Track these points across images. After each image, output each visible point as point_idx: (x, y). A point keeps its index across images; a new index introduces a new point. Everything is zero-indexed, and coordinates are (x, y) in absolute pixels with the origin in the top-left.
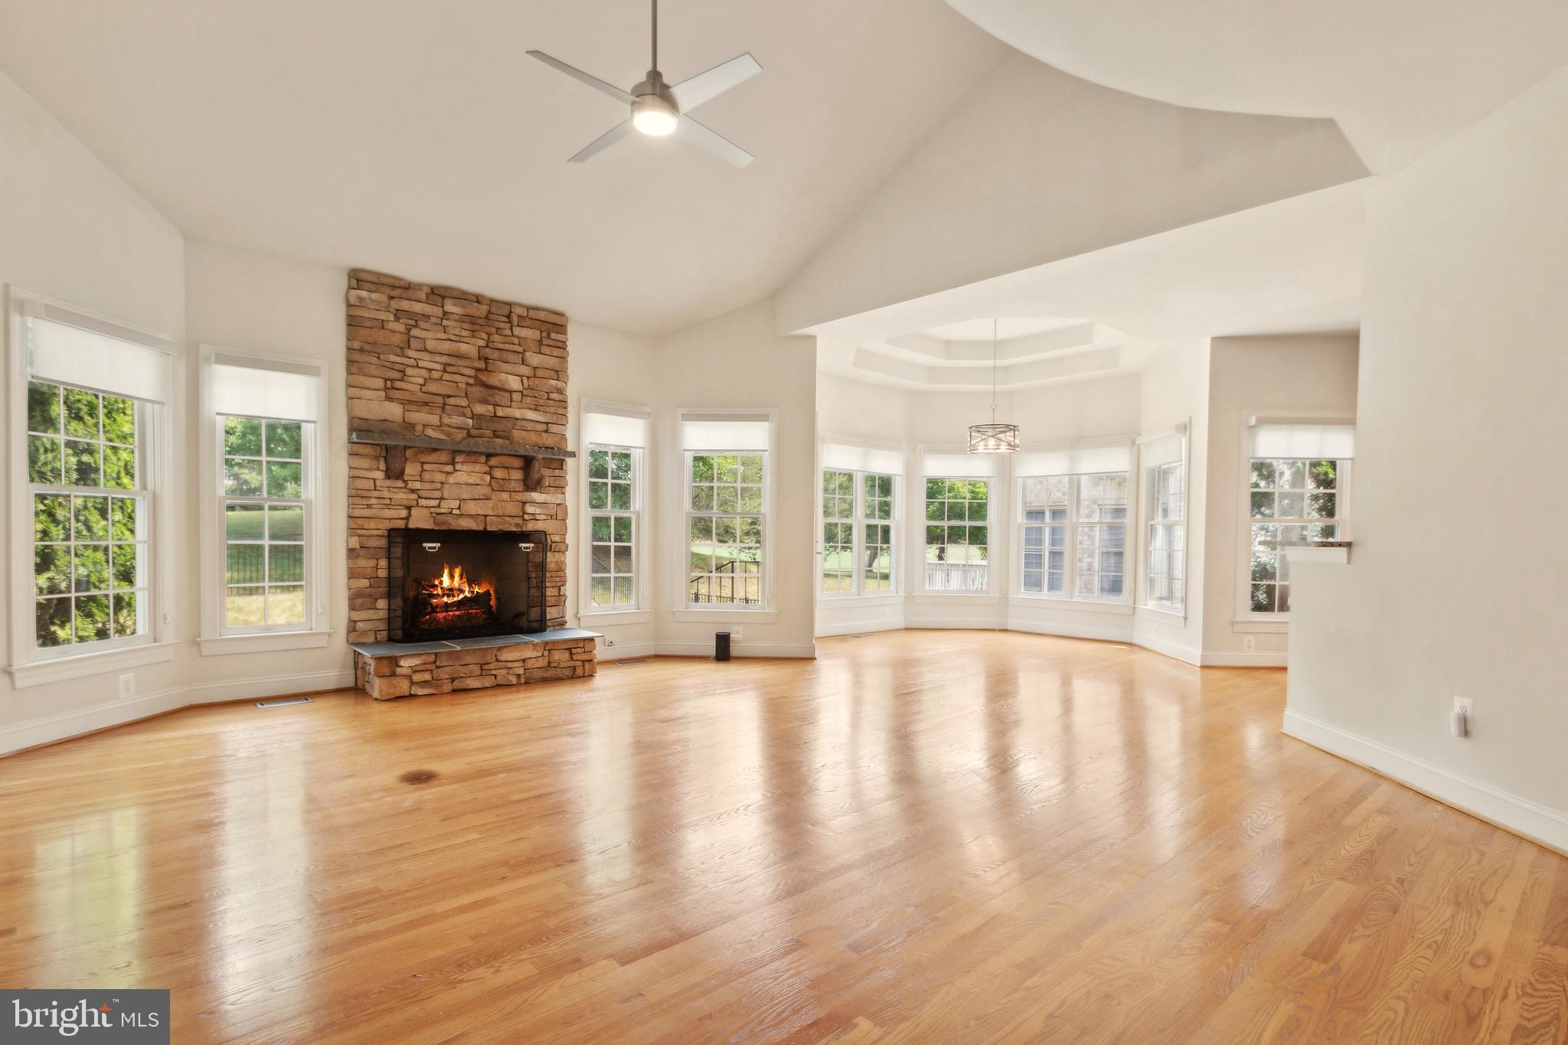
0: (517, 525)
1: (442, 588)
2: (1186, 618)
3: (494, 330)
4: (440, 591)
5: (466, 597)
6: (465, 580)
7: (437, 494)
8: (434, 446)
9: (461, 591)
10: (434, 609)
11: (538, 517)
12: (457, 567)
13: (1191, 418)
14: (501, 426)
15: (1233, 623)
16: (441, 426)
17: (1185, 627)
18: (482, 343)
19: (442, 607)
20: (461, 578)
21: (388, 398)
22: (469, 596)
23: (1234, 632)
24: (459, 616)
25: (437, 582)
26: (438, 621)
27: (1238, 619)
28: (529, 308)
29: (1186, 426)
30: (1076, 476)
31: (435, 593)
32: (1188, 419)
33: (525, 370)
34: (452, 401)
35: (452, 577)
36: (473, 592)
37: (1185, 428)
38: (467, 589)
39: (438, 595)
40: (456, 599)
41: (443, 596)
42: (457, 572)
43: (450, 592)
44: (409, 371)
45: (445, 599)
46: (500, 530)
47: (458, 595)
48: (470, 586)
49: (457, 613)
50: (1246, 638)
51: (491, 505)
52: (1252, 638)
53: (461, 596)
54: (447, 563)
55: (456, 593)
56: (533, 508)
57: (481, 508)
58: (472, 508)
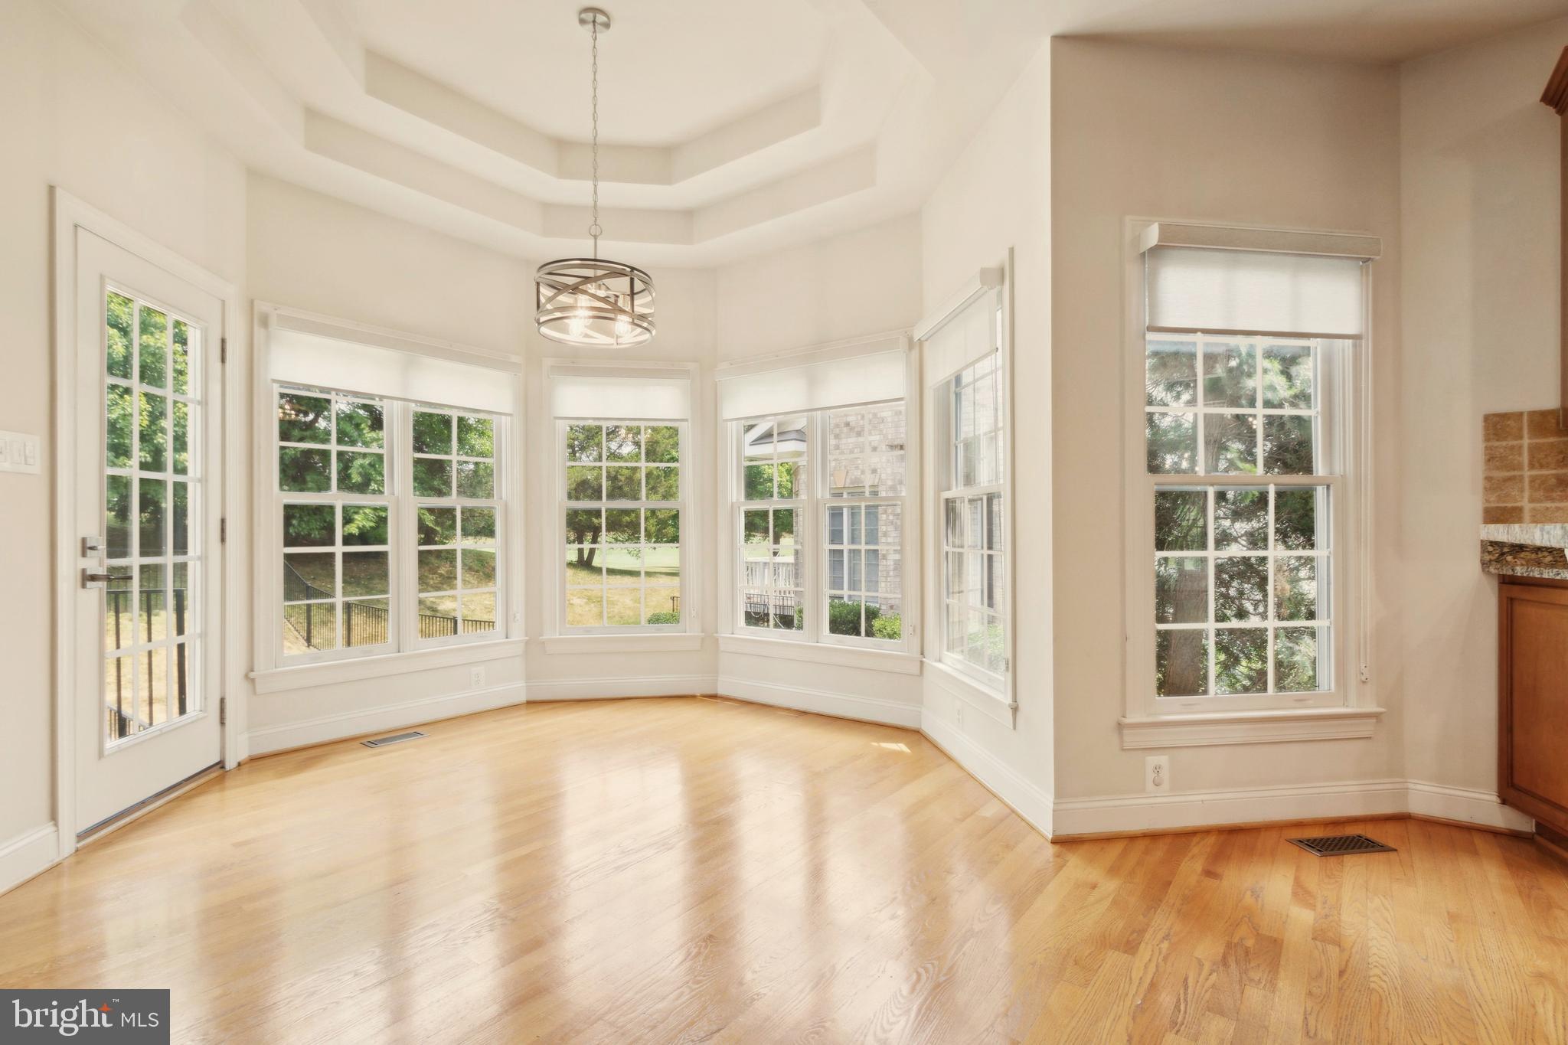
2: (1015, 710)
13: (1012, 251)
15: (1120, 727)
17: (1015, 728)
23: (1123, 750)
27: (1132, 718)
29: (1002, 271)
30: (819, 412)
32: (1005, 255)
37: (1001, 276)
50: (1153, 760)
52: (1162, 760)
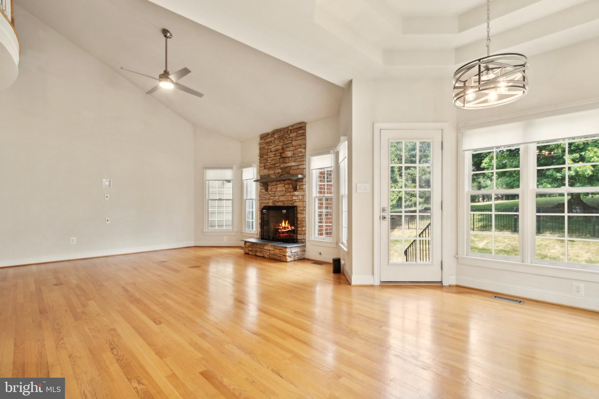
0: (292, 204)
1: (282, 227)
3: (285, 138)
4: (281, 228)
5: (289, 230)
6: (289, 225)
7: (273, 195)
8: (273, 180)
9: (288, 228)
10: (279, 233)
11: (296, 201)
12: (287, 221)
14: (287, 170)
16: (274, 174)
18: (282, 144)
19: (282, 232)
20: (288, 224)
21: (265, 168)
22: (290, 229)
24: (287, 235)
25: (280, 225)
26: (281, 237)
28: (292, 126)
31: (280, 228)
33: (292, 148)
34: (276, 165)
35: (285, 223)
36: (292, 229)
38: (290, 228)
39: (281, 229)
40: (286, 230)
41: (282, 229)
42: (287, 222)
43: (285, 228)
44: (268, 159)
45: (283, 230)
46: (288, 206)
47: (287, 229)
48: (291, 226)
49: (287, 234)
51: (285, 197)
53: (288, 230)
54: (284, 219)
55: (286, 228)
56: (295, 197)
57: (283, 198)
58: (282, 199)
